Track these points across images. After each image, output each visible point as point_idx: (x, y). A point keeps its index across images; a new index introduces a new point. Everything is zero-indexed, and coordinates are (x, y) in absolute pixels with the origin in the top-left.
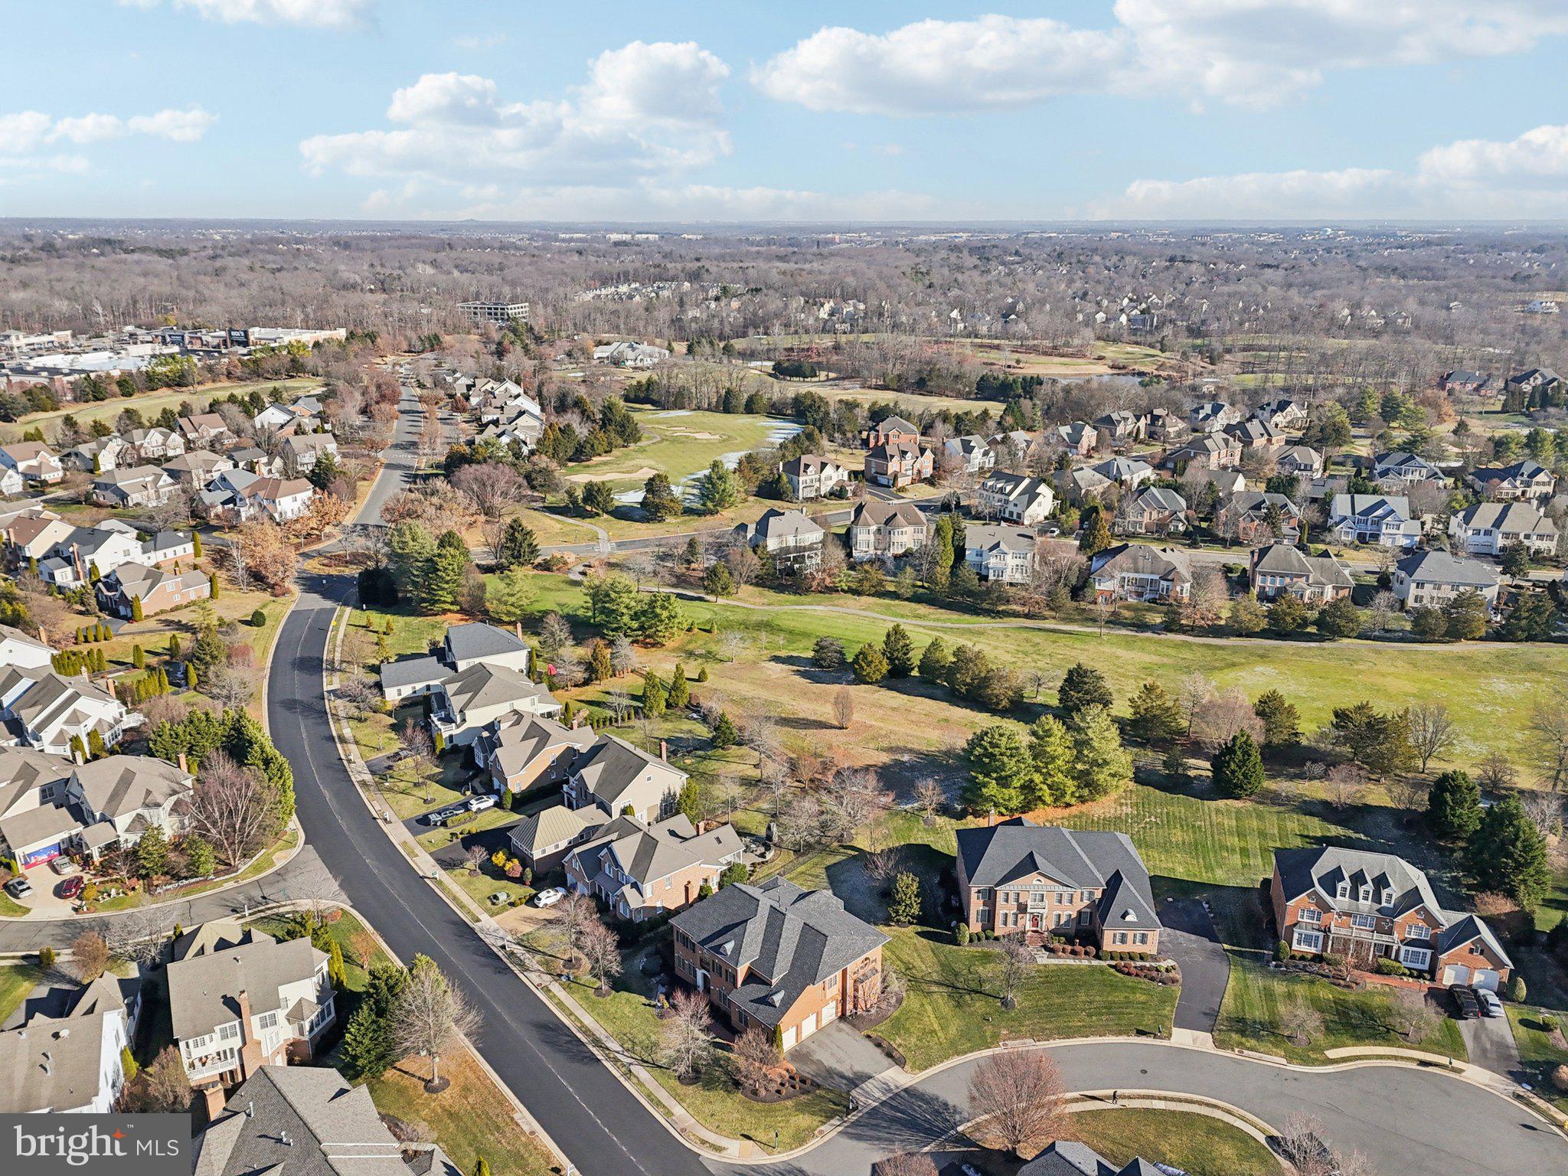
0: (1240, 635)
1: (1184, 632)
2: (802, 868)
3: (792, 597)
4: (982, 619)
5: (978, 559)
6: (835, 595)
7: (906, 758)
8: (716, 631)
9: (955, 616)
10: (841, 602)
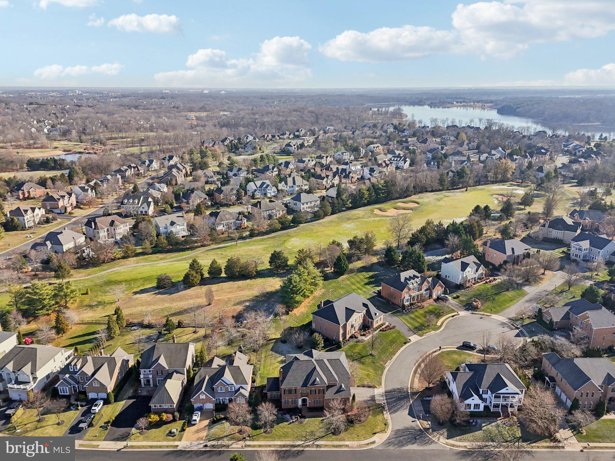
0: (273, 232)
1: (257, 236)
2: (263, 355)
3: (95, 269)
4: (187, 252)
5: (166, 230)
6: (115, 262)
7: (247, 304)
8: (90, 293)
9: (176, 254)
10: (123, 263)
